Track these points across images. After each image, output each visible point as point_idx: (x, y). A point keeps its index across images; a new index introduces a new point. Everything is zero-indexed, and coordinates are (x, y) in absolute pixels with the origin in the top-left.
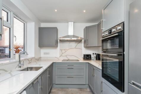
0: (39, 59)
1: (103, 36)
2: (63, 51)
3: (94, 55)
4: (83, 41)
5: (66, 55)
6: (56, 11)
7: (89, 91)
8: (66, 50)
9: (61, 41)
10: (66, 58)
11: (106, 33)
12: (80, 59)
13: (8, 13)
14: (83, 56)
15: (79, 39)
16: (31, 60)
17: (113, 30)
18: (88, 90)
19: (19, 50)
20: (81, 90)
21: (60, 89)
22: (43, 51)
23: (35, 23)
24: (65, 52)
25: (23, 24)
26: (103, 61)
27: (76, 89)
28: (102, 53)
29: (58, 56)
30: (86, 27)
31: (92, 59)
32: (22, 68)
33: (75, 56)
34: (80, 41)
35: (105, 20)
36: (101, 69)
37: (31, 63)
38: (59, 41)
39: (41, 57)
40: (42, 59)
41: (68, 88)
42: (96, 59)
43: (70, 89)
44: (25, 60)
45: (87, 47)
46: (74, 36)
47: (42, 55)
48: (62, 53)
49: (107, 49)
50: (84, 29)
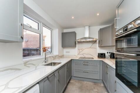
0: (62, 57)
1: (118, 34)
2: (81, 51)
3: (109, 54)
4: (98, 41)
5: (83, 53)
6: (73, 18)
7: (103, 87)
8: (83, 50)
9: (79, 42)
10: (83, 56)
11: (121, 31)
12: (95, 57)
13: (38, 24)
14: (97, 55)
15: (94, 39)
16: (56, 57)
17: (130, 26)
18: (102, 85)
19: (46, 50)
20: (95, 85)
21: (77, 81)
22: (66, 50)
23: (58, 30)
24: (82, 51)
25: (50, 31)
26: (116, 60)
27: (91, 83)
28: (116, 52)
29: (76, 54)
30: (101, 29)
31: (106, 57)
32: (47, 63)
33: (91, 55)
34: (95, 42)
35: (119, 18)
36: (115, 68)
37: (55, 59)
38: (77, 42)
39: (64, 55)
40: (64, 56)
41: (84, 81)
42: (110, 58)
43: (85, 82)
44: (50, 57)
45: (101, 47)
46: (89, 38)
47: (65, 54)
48: (80, 52)
49: (122, 48)
50: (99, 31)
